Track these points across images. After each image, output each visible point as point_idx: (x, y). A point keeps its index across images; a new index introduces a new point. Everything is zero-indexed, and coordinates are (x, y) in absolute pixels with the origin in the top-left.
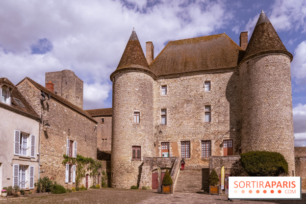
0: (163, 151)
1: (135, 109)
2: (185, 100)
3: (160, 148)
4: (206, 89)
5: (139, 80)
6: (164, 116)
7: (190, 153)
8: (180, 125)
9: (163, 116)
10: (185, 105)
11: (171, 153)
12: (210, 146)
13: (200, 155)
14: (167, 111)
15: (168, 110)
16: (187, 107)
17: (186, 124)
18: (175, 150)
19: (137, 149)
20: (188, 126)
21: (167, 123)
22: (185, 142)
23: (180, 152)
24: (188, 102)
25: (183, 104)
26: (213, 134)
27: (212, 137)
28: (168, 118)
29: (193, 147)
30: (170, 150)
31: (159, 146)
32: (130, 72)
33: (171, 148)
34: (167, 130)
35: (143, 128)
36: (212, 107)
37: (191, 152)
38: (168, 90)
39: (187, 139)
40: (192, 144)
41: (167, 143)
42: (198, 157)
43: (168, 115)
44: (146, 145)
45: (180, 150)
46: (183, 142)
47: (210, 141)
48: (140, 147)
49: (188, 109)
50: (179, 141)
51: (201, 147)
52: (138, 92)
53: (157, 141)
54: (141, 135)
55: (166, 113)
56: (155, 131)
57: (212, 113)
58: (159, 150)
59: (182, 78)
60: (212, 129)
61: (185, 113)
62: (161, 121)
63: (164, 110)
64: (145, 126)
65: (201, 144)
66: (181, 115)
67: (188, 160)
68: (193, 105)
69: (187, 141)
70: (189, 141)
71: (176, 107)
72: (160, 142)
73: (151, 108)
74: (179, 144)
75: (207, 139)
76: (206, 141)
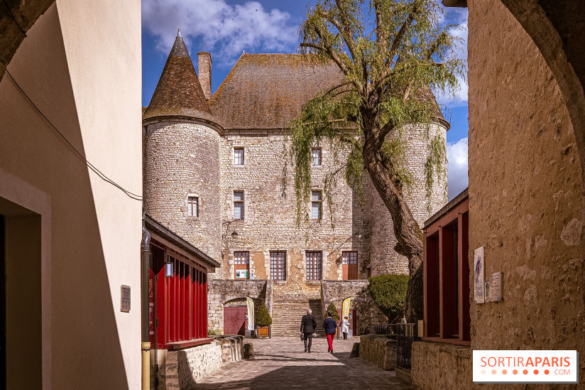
0: (237, 267)
1: (190, 192)
2: (278, 178)
3: (231, 262)
4: (315, 162)
5: (197, 138)
6: (240, 204)
7: (285, 272)
8: (268, 222)
9: (236, 203)
11: (252, 270)
12: (321, 261)
13: (302, 275)
14: (246, 196)
15: (246, 193)
16: (282, 190)
17: (279, 221)
18: (260, 266)
20: (283, 224)
21: (246, 217)
22: (278, 252)
23: (268, 270)
24: (283, 181)
25: (274, 184)
26: (325, 240)
27: (323, 245)
28: (246, 208)
29: (291, 262)
30: (251, 266)
31: (230, 258)
32: (180, 122)
33: (252, 263)
34: (244, 229)
35: (203, 226)
36: (324, 194)
37: (288, 270)
38: (246, 158)
39: (280, 246)
40: (289, 257)
41: (245, 254)
42: (300, 278)
43: (247, 203)
45: (267, 266)
46: (274, 253)
47: (321, 252)
50: (267, 250)
51: (304, 262)
52: (194, 160)
53: (227, 249)
54: (200, 240)
55: (243, 198)
56: (223, 230)
57: (325, 204)
58: (230, 265)
59: (272, 138)
60: (325, 232)
61: (278, 201)
62: (234, 213)
63: (239, 193)
64: (208, 223)
65: (304, 256)
66: (269, 204)
67: (283, 284)
68: (292, 188)
69: (282, 252)
70: (285, 252)
71: (261, 189)
72: (232, 251)
73: (217, 190)
74: (267, 256)
75: (316, 248)
76: (314, 252)
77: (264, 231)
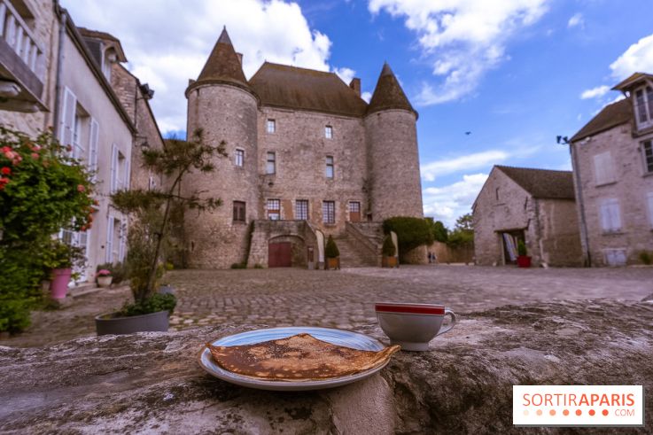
0: (270, 212)
1: (238, 145)
2: (301, 144)
3: (266, 208)
4: (328, 136)
5: (244, 103)
6: (272, 162)
7: (308, 216)
8: (295, 177)
9: (269, 161)
10: (302, 152)
11: (283, 214)
12: (334, 209)
13: (321, 219)
14: (277, 156)
15: (277, 153)
16: (304, 154)
17: (303, 177)
18: (289, 211)
19: (239, 206)
20: (306, 179)
21: (277, 172)
22: (302, 201)
23: (294, 215)
24: (306, 147)
25: (299, 149)
26: (337, 193)
27: (336, 196)
28: (278, 166)
29: (313, 209)
30: (281, 212)
31: (265, 204)
33: (282, 208)
34: (277, 181)
35: (248, 175)
36: (335, 159)
38: (277, 127)
39: (305, 196)
40: (310, 205)
41: (277, 201)
42: (319, 222)
43: (278, 162)
44: (253, 201)
45: (294, 211)
46: (299, 201)
47: (334, 202)
48: (244, 203)
49: (305, 157)
50: (294, 199)
51: (322, 208)
52: (242, 120)
53: (262, 196)
54: (245, 186)
55: (275, 158)
57: (336, 167)
58: (264, 211)
59: (297, 115)
60: (336, 187)
61: (302, 162)
63: (272, 153)
64: (251, 172)
65: (322, 205)
66: (296, 164)
68: (312, 154)
69: (305, 200)
70: (307, 201)
71: (289, 151)
72: (266, 198)
74: (294, 204)
75: (331, 199)
76: (328, 202)
77: (291, 183)
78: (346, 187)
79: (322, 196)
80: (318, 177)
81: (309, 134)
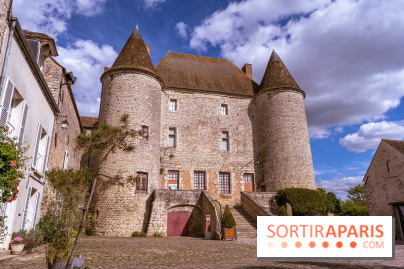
0: (170, 182)
1: (143, 121)
2: (200, 121)
3: (166, 178)
4: (223, 113)
6: (173, 136)
8: (193, 150)
9: (171, 136)
10: (200, 127)
11: (181, 185)
12: (229, 180)
14: (177, 131)
15: (178, 129)
16: (202, 129)
17: (201, 150)
18: (187, 181)
19: (141, 177)
20: (204, 152)
21: (178, 143)
22: (199, 172)
23: (192, 184)
24: (203, 123)
25: (197, 125)
26: (232, 165)
27: (231, 168)
28: (178, 140)
29: (209, 180)
30: (180, 182)
31: (165, 175)
33: (181, 179)
34: (176, 154)
36: (230, 134)
37: (207, 185)
38: (178, 106)
39: (201, 168)
40: (207, 176)
41: (177, 172)
42: (215, 192)
43: (178, 136)
44: (154, 172)
45: (192, 181)
46: (197, 172)
47: (229, 173)
48: (146, 174)
49: (203, 132)
50: (192, 170)
51: (219, 179)
53: (163, 168)
55: (175, 133)
57: (231, 141)
58: (164, 181)
59: (196, 96)
60: (232, 159)
61: (200, 136)
62: (169, 142)
63: (173, 129)
65: (218, 176)
68: (209, 129)
69: (202, 172)
71: (188, 127)
72: (167, 170)
74: (192, 175)
75: (226, 170)
76: (224, 173)
77: (190, 156)
78: (241, 159)
79: (218, 168)
80: (214, 150)
81: (207, 111)
